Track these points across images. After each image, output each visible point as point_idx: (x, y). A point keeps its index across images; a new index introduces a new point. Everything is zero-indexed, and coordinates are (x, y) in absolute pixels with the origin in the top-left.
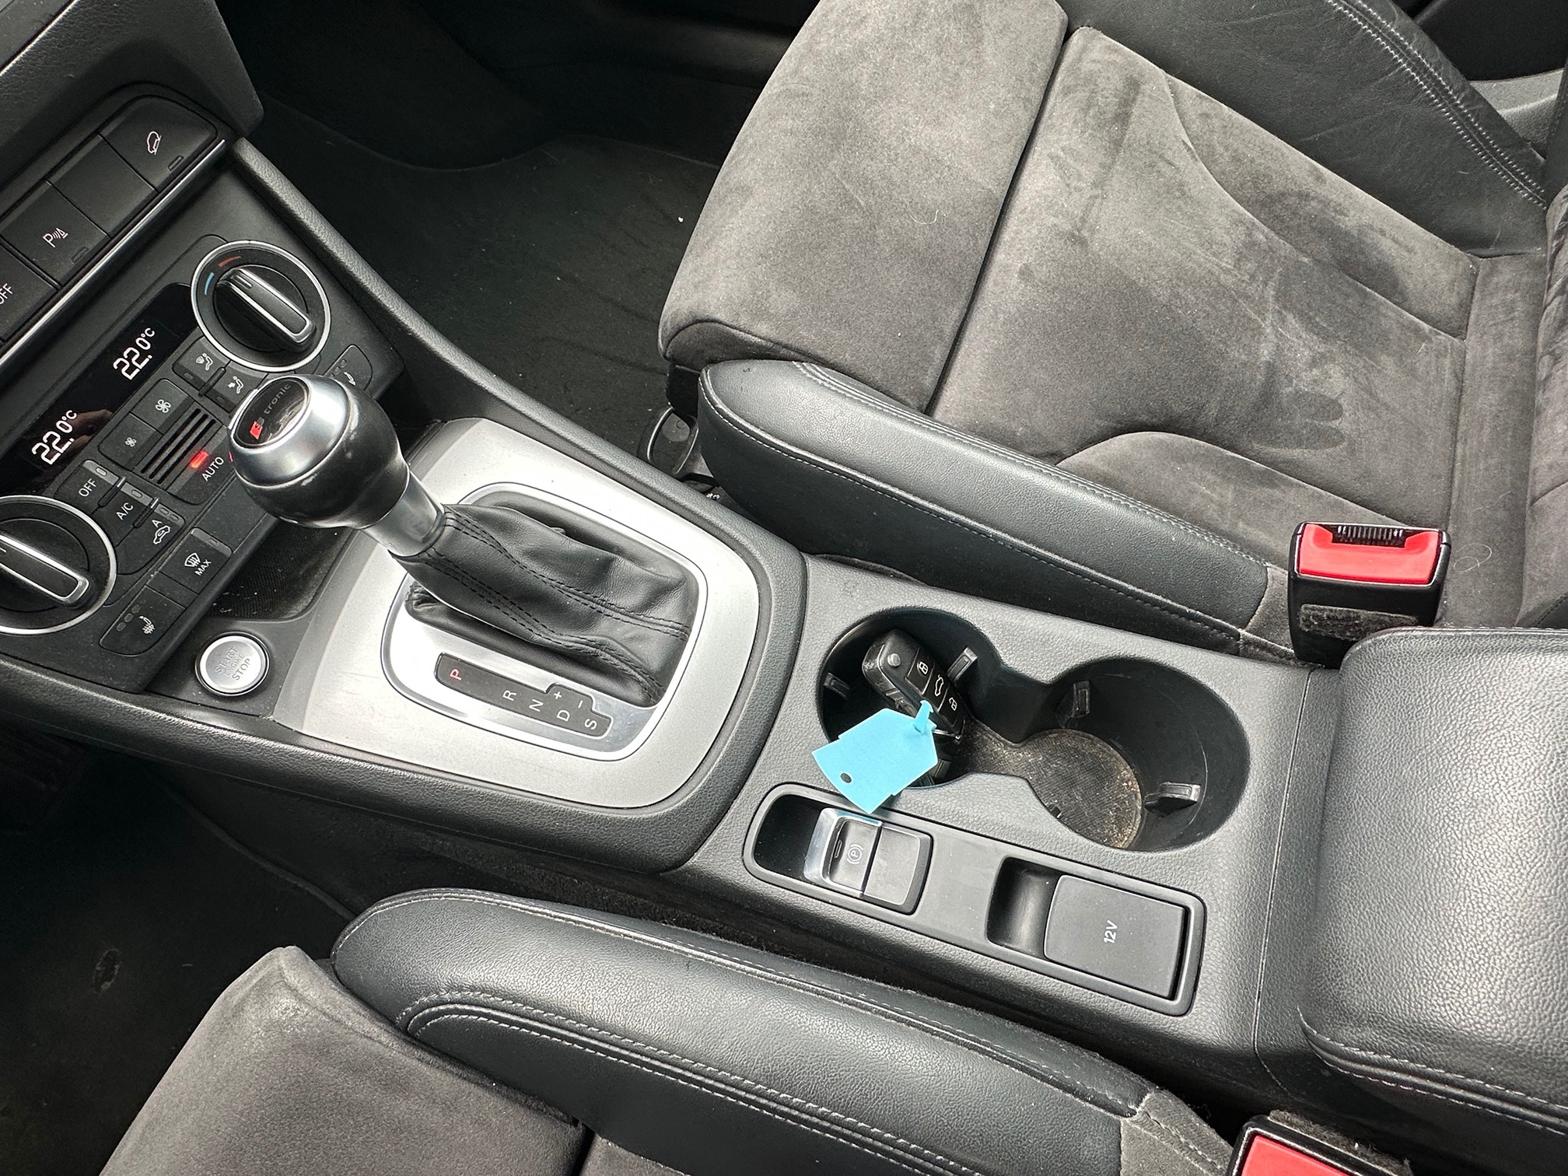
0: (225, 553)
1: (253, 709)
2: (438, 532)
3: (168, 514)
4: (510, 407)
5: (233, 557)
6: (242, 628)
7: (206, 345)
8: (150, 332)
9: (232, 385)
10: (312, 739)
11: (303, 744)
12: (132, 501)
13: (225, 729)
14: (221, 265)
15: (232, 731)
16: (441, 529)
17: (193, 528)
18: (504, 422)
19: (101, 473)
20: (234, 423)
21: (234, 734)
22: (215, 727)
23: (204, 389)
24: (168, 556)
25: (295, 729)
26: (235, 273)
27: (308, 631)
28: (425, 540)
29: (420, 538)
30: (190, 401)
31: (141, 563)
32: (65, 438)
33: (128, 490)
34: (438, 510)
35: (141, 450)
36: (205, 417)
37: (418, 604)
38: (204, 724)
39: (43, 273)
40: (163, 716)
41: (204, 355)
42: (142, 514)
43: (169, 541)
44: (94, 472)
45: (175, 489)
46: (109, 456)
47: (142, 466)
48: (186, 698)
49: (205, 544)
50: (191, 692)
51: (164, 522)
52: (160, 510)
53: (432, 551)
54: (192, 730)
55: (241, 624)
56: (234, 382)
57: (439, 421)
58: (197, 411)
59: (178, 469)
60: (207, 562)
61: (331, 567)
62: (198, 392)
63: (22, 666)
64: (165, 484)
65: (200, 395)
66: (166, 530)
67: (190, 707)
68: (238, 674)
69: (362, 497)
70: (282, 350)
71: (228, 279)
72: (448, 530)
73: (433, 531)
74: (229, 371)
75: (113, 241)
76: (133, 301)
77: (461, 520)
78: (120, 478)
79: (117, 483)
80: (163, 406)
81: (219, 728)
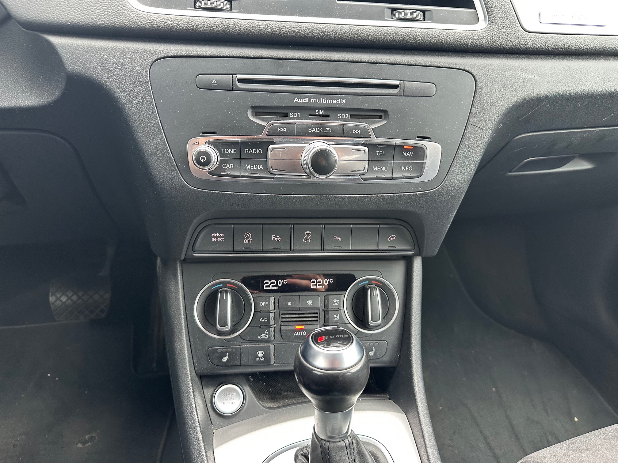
0: (271, 361)
1: (214, 420)
2: (338, 440)
3: (272, 333)
4: (420, 422)
5: (272, 366)
6: (246, 390)
7: (342, 298)
8: (331, 281)
9: (335, 316)
10: (213, 457)
11: (208, 455)
12: (269, 320)
13: (198, 417)
14: (373, 282)
15: (199, 421)
16: (340, 440)
17: (273, 344)
18: (412, 425)
19: (272, 303)
20: (318, 330)
21: (198, 423)
22: (197, 413)
23: (326, 309)
24: (257, 345)
25: (214, 445)
26: (374, 287)
27: (261, 416)
28: (330, 437)
29: (329, 434)
30: (319, 309)
31: (248, 339)
32: (277, 285)
33: (272, 315)
34: (347, 432)
35: (289, 308)
36: (317, 317)
37: (302, 455)
38: (196, 408)
39: (323, 243)
40: (191, 390)
41: (338, 300)
42: (267, 325)
43: (263, 341)
44: (271, 301)
45: (283, 328)
46: (280, 301)
47: (284, 312)
48: (205, 392)
49: (270, 353)
50: (208, 392)
51: (269, 334)
52: (272, 329)
53: (327, 444)
54: (191, 405)
55: (247, 389)
56: (337, 316)
57: (388, 396)
58: (317, 313)
59: (291, 323)
60: (263, 359)
61: (294, 404)
62: (324, 308)
63: (186, 333)
64: (283, 324)
65: (323, 310)
66: (266, 337)
67: (202, 397)
68: (226, 403)
69: (328, 397)
70: (362, 321)
71: (370, 288)
72: (342, 443)
73: (337, 437)
74: (339, 312)
75: (350, 251)
76: (337, 269)
77: (352, 446)
78: (274, 310)
79: (271, 310)
80: (310, 303)
81: (197, 415)
